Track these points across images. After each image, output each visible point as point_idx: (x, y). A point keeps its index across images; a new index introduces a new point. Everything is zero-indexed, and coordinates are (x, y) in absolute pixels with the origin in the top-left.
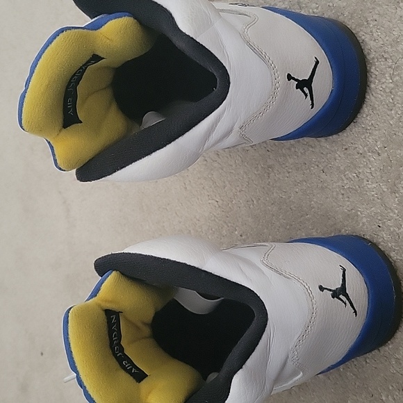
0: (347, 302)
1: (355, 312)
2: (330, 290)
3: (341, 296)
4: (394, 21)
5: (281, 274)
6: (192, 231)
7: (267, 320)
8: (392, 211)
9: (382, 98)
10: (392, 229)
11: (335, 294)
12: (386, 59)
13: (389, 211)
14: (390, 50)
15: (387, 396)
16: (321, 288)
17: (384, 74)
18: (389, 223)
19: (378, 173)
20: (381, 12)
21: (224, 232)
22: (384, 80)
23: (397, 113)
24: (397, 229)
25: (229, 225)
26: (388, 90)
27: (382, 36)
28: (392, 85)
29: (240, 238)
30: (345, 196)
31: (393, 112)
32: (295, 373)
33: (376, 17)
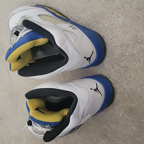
0: (99, 92)
1: (101, 95)
2: (94, 89)
3: (97, 91)
4: (112, 18)
5: (79, 87)
6: (52, 79)
7: (77, 99)
8: (113, 73)
9: (109, 41)
10: (113, 78)
11: (95, 90)
12: (110, 29)
13: (112, 73)
14: (111, 27)
15: (113, 125)
16: (91, 89)
17: (109, 34)
18: (112, 76)
19: (109, 62)
20: (108, 16)
21: (62, 79)
22: (109, 35)
23: (113, 45)
24: (114, 78)
25: (64, 77)
26: (110, 38)
27: (109, 23)
28: (112, 37)
29: (67, 81)
30: (99, 69)
31: (112, 45)
32: (87, 115)
33: (107, 17)
